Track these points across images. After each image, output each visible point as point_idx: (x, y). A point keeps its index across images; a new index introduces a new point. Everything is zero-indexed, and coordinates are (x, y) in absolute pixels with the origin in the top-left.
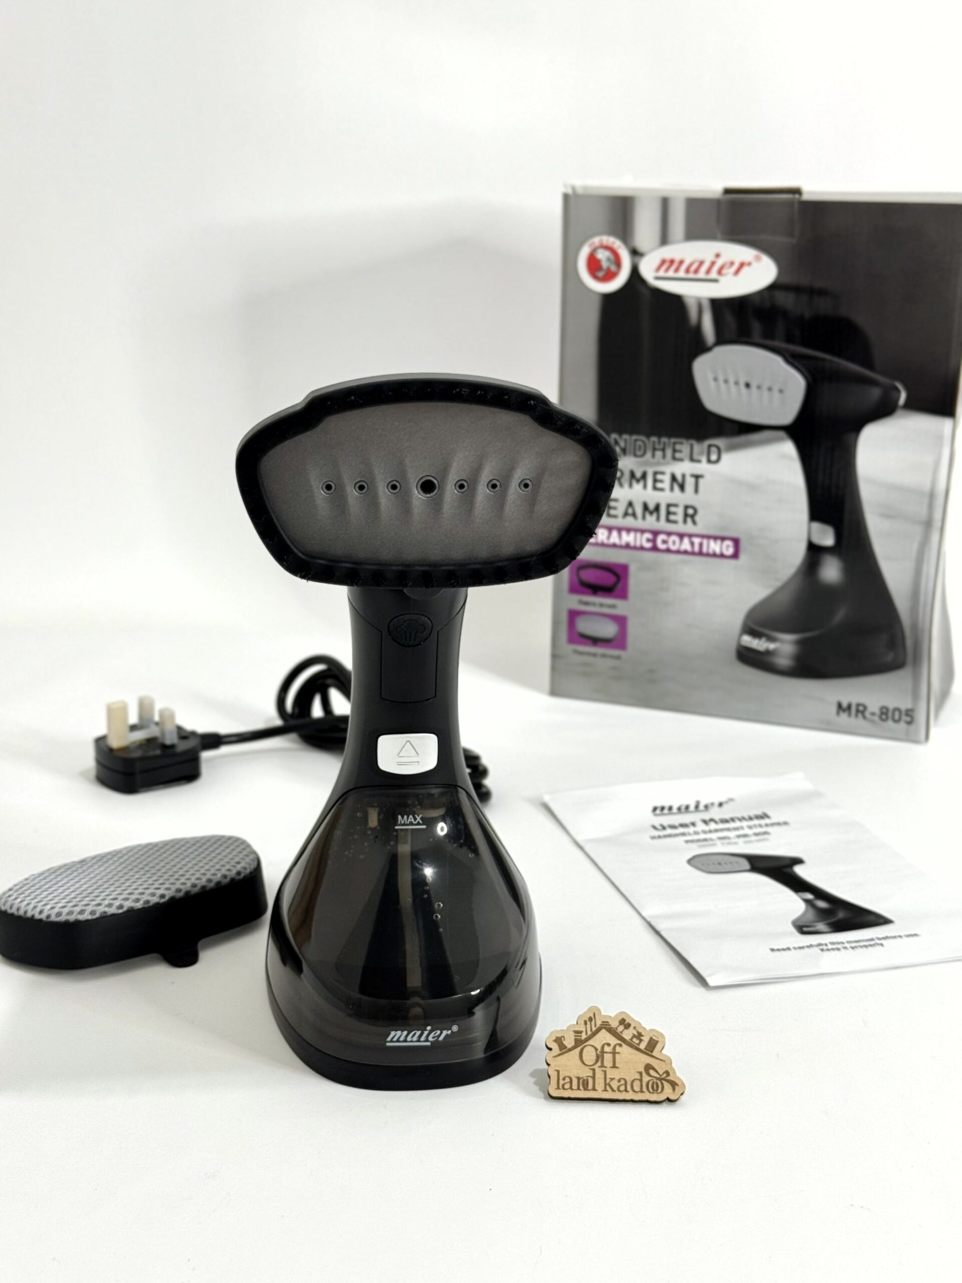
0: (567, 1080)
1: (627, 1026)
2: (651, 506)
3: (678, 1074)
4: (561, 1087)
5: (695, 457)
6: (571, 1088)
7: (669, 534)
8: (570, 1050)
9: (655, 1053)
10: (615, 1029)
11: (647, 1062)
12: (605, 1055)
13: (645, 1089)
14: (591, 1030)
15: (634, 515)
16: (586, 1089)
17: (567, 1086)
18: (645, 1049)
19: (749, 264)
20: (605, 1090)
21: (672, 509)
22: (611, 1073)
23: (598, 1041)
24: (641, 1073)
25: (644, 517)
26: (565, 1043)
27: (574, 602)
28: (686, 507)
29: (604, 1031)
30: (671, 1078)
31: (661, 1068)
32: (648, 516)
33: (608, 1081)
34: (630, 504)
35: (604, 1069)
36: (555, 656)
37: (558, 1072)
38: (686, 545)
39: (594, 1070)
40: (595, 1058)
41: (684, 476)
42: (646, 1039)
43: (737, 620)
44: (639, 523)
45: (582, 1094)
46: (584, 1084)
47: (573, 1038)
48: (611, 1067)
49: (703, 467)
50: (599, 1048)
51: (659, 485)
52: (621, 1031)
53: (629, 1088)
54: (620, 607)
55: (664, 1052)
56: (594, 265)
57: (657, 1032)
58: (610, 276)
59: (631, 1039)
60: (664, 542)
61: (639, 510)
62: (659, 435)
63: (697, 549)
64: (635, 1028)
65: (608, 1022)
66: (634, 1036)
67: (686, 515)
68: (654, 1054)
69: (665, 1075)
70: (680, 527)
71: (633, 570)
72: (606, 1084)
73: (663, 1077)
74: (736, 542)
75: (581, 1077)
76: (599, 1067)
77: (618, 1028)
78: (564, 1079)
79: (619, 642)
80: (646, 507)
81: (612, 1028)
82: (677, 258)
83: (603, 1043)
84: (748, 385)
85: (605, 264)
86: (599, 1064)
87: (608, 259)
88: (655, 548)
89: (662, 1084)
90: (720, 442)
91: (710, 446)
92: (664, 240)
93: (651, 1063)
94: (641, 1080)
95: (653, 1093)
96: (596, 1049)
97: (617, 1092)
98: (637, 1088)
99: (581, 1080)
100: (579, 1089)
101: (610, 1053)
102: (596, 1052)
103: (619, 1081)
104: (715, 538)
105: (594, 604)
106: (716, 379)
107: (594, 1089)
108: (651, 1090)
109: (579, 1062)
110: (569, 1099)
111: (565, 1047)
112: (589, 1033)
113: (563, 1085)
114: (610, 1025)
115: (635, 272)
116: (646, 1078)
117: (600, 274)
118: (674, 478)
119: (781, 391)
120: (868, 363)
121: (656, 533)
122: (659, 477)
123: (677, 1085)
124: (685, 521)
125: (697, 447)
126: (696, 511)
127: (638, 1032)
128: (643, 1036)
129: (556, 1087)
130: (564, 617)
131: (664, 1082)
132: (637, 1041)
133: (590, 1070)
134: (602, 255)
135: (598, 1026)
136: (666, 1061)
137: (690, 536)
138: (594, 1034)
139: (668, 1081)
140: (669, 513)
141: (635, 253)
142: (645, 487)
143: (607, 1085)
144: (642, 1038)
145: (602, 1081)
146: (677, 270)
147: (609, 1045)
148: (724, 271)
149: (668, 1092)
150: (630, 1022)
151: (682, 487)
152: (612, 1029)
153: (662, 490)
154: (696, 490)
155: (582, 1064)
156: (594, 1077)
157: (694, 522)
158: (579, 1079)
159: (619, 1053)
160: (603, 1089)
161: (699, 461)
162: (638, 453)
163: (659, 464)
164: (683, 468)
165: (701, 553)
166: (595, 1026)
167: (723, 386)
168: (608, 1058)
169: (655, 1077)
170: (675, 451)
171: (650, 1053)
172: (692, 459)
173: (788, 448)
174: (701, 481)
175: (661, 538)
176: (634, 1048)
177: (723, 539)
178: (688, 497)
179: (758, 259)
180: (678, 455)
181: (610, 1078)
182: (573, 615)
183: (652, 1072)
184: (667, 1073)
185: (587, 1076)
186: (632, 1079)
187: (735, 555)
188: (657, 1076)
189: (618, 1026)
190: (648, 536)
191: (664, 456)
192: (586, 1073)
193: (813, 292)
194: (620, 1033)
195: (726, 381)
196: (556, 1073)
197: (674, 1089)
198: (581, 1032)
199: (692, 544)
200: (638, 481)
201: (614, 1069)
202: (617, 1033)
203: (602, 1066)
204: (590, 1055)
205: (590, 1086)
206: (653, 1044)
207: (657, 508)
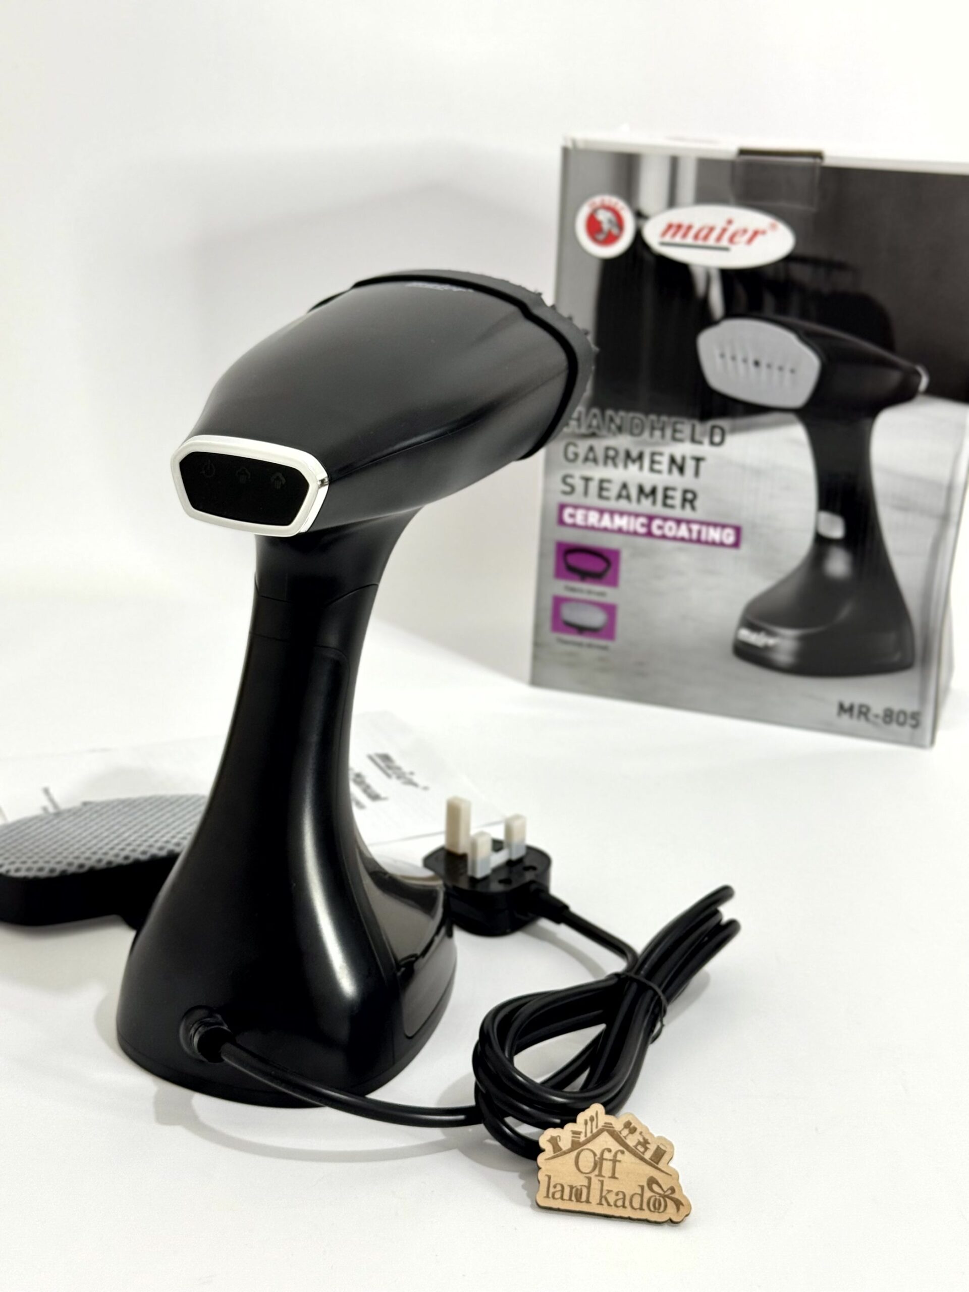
0: (559, 1188)
1: (633, 1131)
2: (648, 489)
3: (685, 1193)
4: (550, 1195)
5: (697, 437)
6: (562, 1198)
7: (665, 519)
8: (565, 1153)
10: (619, 1133)
11: (651, 1175)
12: (605, 1162)
13: (645, 1206)
14: (592, 1132)
15: (628, 497)
16: (578, 1200)
17: (558, 1195)
18: (651, 1159)
19: (764, 232)
20: (600, 1204)
21: (670, 493)
22: (609, 1184)
23: (597, 1146)
24: (642, 1187)
25: (639, 500)
26: (561, 1144)
27: (560, 587)
28: (685, 492)
29: (605, 1134)
30: (676, 1196)
31: (666, 1183)
32: (643, 499)
33: (604, 1194)
34: (625, 486)
35: (601, 1179)
36: (537, 644)
37: (549, 1177)
38: (683, 531)
39: (590, 1179)
40: (592, 1164)
41: (684, 459)
42: (652, 1148)
43: (736, 612)
44: (633, 507)
45: (574, 1206)
46: (577, 1194)
47: (570, 1139)
48: (610, 1177)
49: (704, 450)
50: (598, 1153)
51: (657, 467)
52: (625, 1135)
53: (627, 1203)
54: (609, 594)
55: (671, 1164)
56: (593, 226)
57: (665, 1139)
58: (610, 239)
60: (660, 527)
61: (634, 492)
62: (659, 413)
63: (694, 536)
64: (641, 1133)
65: (611, 1124)
66: (639, 1143)
67: (684, 500)
68: (660, 1165)
69: (669, 1192)
70: (678, 513)
71: (625, 556)
72: (601, 1197)
73: (666, 1194)
74: (738, 530)
75: (574, 1185)
76: (596, 1176)
77: (623, 1132)
78: (555, 1187)
79: (607, 631)
80: (641, 490)
81: (615, 1131)
82: (686, 222)
83: (604, 1148)
84: (757, 363)
85: (606, 226)
86: (596, 1172)
87: (610, 221)
88: (649, 534)
89: (665, 1202)
90: (724, 423)
91: (713, 427)
92: (672, 202)
93: (656, 1178)
94: (642, 1196)
95: (654, 1212)
96: (595, 1155)
97: (613, 1207)
98: (636, 1204)
99: (574, 1190)
100: (570, 1199)
101: (610, 1160)
102: (595, 1158)
103: (617, 1194)
104: (715, 525)
105: (581, 591)
106: (722, 356)
107: (588, 1201)
108: (652, 1208)
109: (574, 1168)
110: (559, 1210)
111: (560, 1149)
112: (589, 1135)
113: (554, 1194)
114: (613, 1127)
115: (638, 237)
116: (648, 1194)
117: (601, 237)
118: (673, 460)
119: (793, 371)
120: (889, 345)
121: (651, 518)
122: (657, 458)
123: (683, 1205)
124: (683, 506)
125: (699, 427)
126: (695, 496)
127: (644, 1139)
128: (649, 1143)
129: (545, 1195)
130: (548, 603)
131: (668, 1200)
132: (642, 1149)
133: (585, 1178)
134: (604, 217)
135: (600, 1127)
136: (673, 1175)
137: (689, 522)
138: (595, 1136)
139: (672, 1199)
140: (666, 497)
141: (640, 216)
142: (641, 468)
143: (603, 1199)
144: (648, 1146)
145: (598, 1193)
146: (685, 235)
147: (609, 1151)
148: (737, 239)
149: (671, 1212)
150: (637, 1126)
151: (681, 469)
152: (615, 1133)
153: (659, 472)
154: (697, 473)
155: (577, 1171)
156: (589, 1188)
157: (693, 508)
158: (572, 1187)
159: (620, 1161)
160: (598, 1202)
161: (700, 443)
162: (636, 431)
163: (656, 444)
164: (684, 450)
165: (699, 541)
166: (597, 1127)
167: (730, 362)
168: (607, 1166)
169: (658, 1193)
170: (675, 431)
171: (656, 1165)
172: (693, 440)
173: (798, 432)
174: (703, 465)
175: (656, 523)
176: (637, 1157)
177: (723, 526)
178: (687, 480)
179: (773, 227)
180: (678, 435)
181: (607, 1190)
182: (558, 602)
183: (655, 1187)
184: (673, 1190)
185: (582, 1186)
186: (632, 1193)
187: (736, 545)
188: (661, 1192)
189: (623, 1129)
190: (643, 520)
191: (663, 436)
192: (580, 1181)
193: (832, 266)
194: (624, 1139)
195: (734, 358)
196: (547, 1179)
197: (678, 1209)
198: (579, 1133)
199: (690, 531)
200: (634, 461)
201: (612, 1180)
202: (620, 1137)
203: (600, 1175)
204: (587, 1161)
205: (584, 1198)
206: (659, 1154)
207: (653, 491)
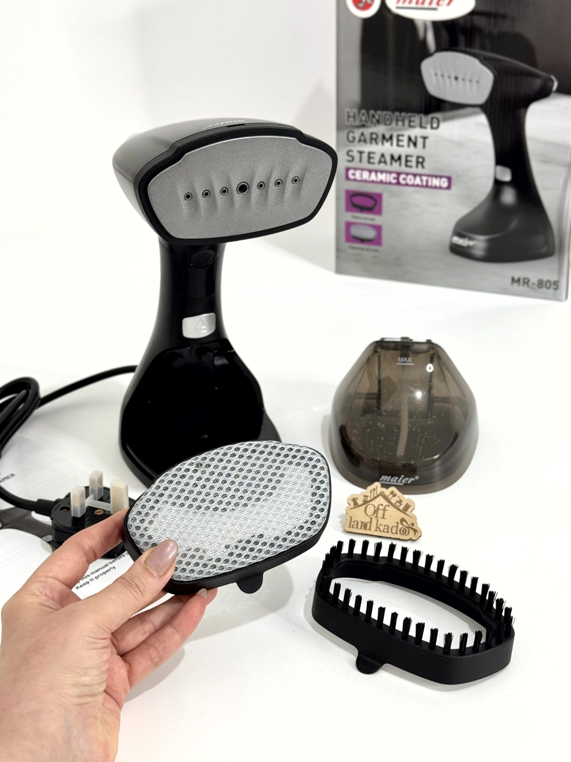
0: (356, 523)
1: (395, 495)
2: (396, 157)
3: (419, 525)
4: (351, 526)
5: (423, 125)
6: (357, 527)
7: (407, 174)
8: (360, 506)
9: (408, 512)
11: (402, 517)
12: (379, 511)
13: (399, 532)
14: (374, 496)
15: (385, 162)
16: (365, 528)
17: (355, 526)
18: (403, 509)
20: (376, 531)
21: (409, 159)
22: (381, 521)
23: (376, 502)
24: (398, 523)
25: (391, 164)
26: (358, 502)
27: (349, 216)
28: (418, 157)
29: (381, 497)
30: (414, 527)
31: (410, 521)
32: (394, 163)
33: (378, 526)
34: (383, 156)
35: (377, 518)
36: (338, 250)
37: (351, 517)
38: (418, 181)
39: (371, 519)
40: (373, 512)
41: (416, 138)
42: (404, 504)
43: (451, 226)
44: (388, 167)
45: (363, 531)
46: (365, 526)
47: (362, 499)
48: (381, 518)
49: (428, 132)
50: (376, 506)
51: (401, 143)
52: (390, 498)
53: (390, 531)
54: (377, 220)
55: (413, 512)
58: (367, 6)
59: (395, 503)
60: (404, 179)
61: (388, 159)
62: (401, 112)
63: (424, 183)
64: (399, 497)
65: (384, 492)
66: (397, 502)
67: (418, 162)
70: (414, 170)
71: (385, 197)
72: (377, 527)
73: (410, 526)
74: (449, 179)
75: (363, 521)
76: (375, 517)
78: (354, 522)
79: (377, 241)
80: (392, 157)
81: (385, 496)
83: (379, 504)
84: (456, 78)
86: (375, 515)
88: (398, 183)
89: (409, 530)
90: (439, 115)
91: (432, 118)
93: (404, 518)
94: (397, 527)
95: (403, 535)
97: (383, 532)
98: (394, 531)
99: (363, 524)
100: (361, 528)
101: (382, 510)
102: (374, 508)
103: (385, 526)
104: (436, 176)
105: (361, 218)
106: (436, 74)
107: (370, 529)
108: (402, 533)
109: (364, 513)
110: (355, 533)
111: (358, 504)
112: (372, 497)
113: (353, 525)
115: (383, 4)
116: (400, 526)
117: (361, 5)
118: (410, 139)
119: (478, 82)
120: (534, 63)
121: (399, 174)
122: (401, 138)
123: (417, 531)
124: (417, 166)
125: (424, 119)
126: (424, 159)
127: (399, 499)
129: (349, 527)
130: (343, 226)
132: (399, 505)
133: (369, 518)
135: (378, 493)
136: (413, 517)
137: (421, 175)
138: (375, 498)
139: (412, 529)
140: (407, 161)
142: (392, 144)
144: (402, 503)
145: (375, 525)
146: (410, 2)
147: (382, 505)
148: (441, 3)
149: (412, 535)
150: (396, 493)
151: (415, 144)
153: (402, 146)
154: (424, 146)
155: (365, 515)
156: (371, 523)
157: (423, 167)
158: (362, 522)
159: (387, 510)
160: (375, 529)
161: (425, 128)
162: (388, 123)
163: (400, 130)
164: (416, 132)
165: (427, 186)
166: (376, 493)
167: (441, 78)
168: (380, 513)
169: (405, 526)
170: (410, 121)
171: (405, 512)
172: (421, 127)
173: (482, 119)
174: (427, 141)
175: (402, 177)
176: (396, 508)
177: (441, 177)
178: (419, 151)
180: (412, 124)
181: (380, 524)
182: (349, 225)
183: (404, 523)
184: (413, 524)
185: (367, 522)
186: (392, 526)
187: (449, 187)
188: (407, 525)
189: (389, 495)
190: (394, 175)
191: (403, 125)
192: (367, 520)
193: (497, 16)
195: (443, 76)
197: (415, 534)
198: (367, 496)
199: (422, 180)
200: (387, 141)
201: (383, 519)
202: (388, 499)
203: (377, 517)
204: (370, 510)
205: (368, 527)
206: (407, 508)
207: (400, 158)
